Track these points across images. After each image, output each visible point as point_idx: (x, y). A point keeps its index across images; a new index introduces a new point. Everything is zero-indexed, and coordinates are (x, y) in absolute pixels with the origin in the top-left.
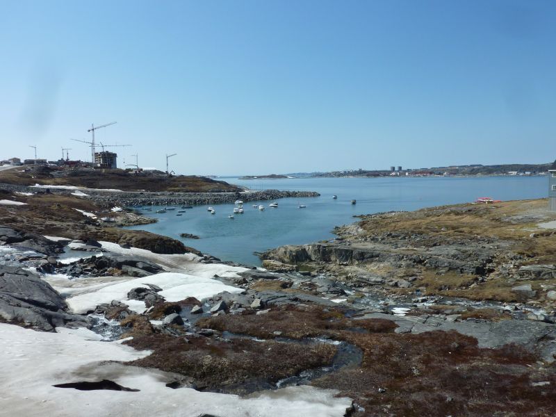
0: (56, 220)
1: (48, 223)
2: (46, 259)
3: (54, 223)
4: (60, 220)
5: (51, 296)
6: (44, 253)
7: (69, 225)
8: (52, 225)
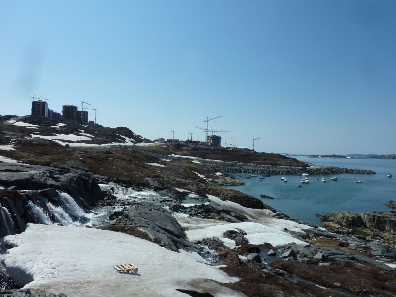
0: (182, 178)
1: (178, 179)
2: (175, 202)
3: (181, 180)
4: (184, 179)
5: (177, 228)
6: (174, 199)
7: (189, 182)
8: (180, 181)
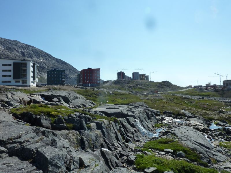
2: (204, 126)
4: (208, 111)
5: (206, 142)
6: (202, 124)
7: (212, 113)
8: (205, 112)
